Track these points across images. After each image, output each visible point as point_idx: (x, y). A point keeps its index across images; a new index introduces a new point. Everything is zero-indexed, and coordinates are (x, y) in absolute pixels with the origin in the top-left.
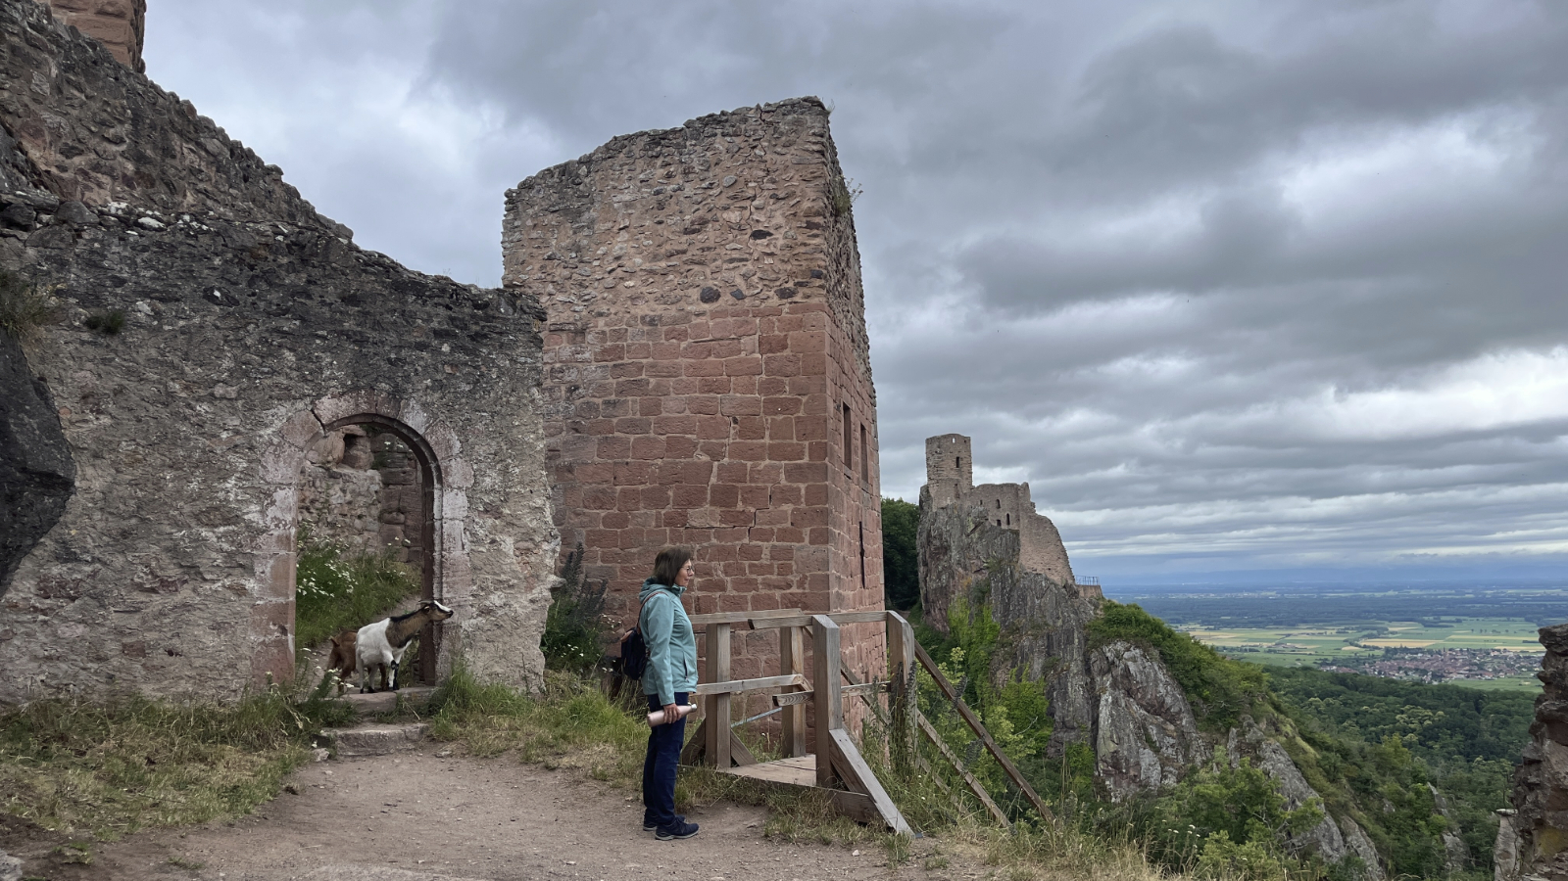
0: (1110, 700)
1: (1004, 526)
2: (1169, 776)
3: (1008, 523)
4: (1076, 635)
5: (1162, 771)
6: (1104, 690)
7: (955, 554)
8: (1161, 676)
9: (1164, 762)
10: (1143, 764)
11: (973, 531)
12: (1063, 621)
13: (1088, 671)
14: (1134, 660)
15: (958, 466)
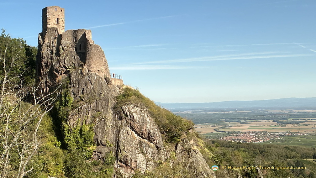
2: (150, 166)
3: (80, 49)
4: (110, 101)
5: (147, 164)
6: (121, 127)
8: (148, 120)
9: (148, 160)
10: (138, 161)
12: (104, 95)
14: (136, 112)
15: (58, 23)
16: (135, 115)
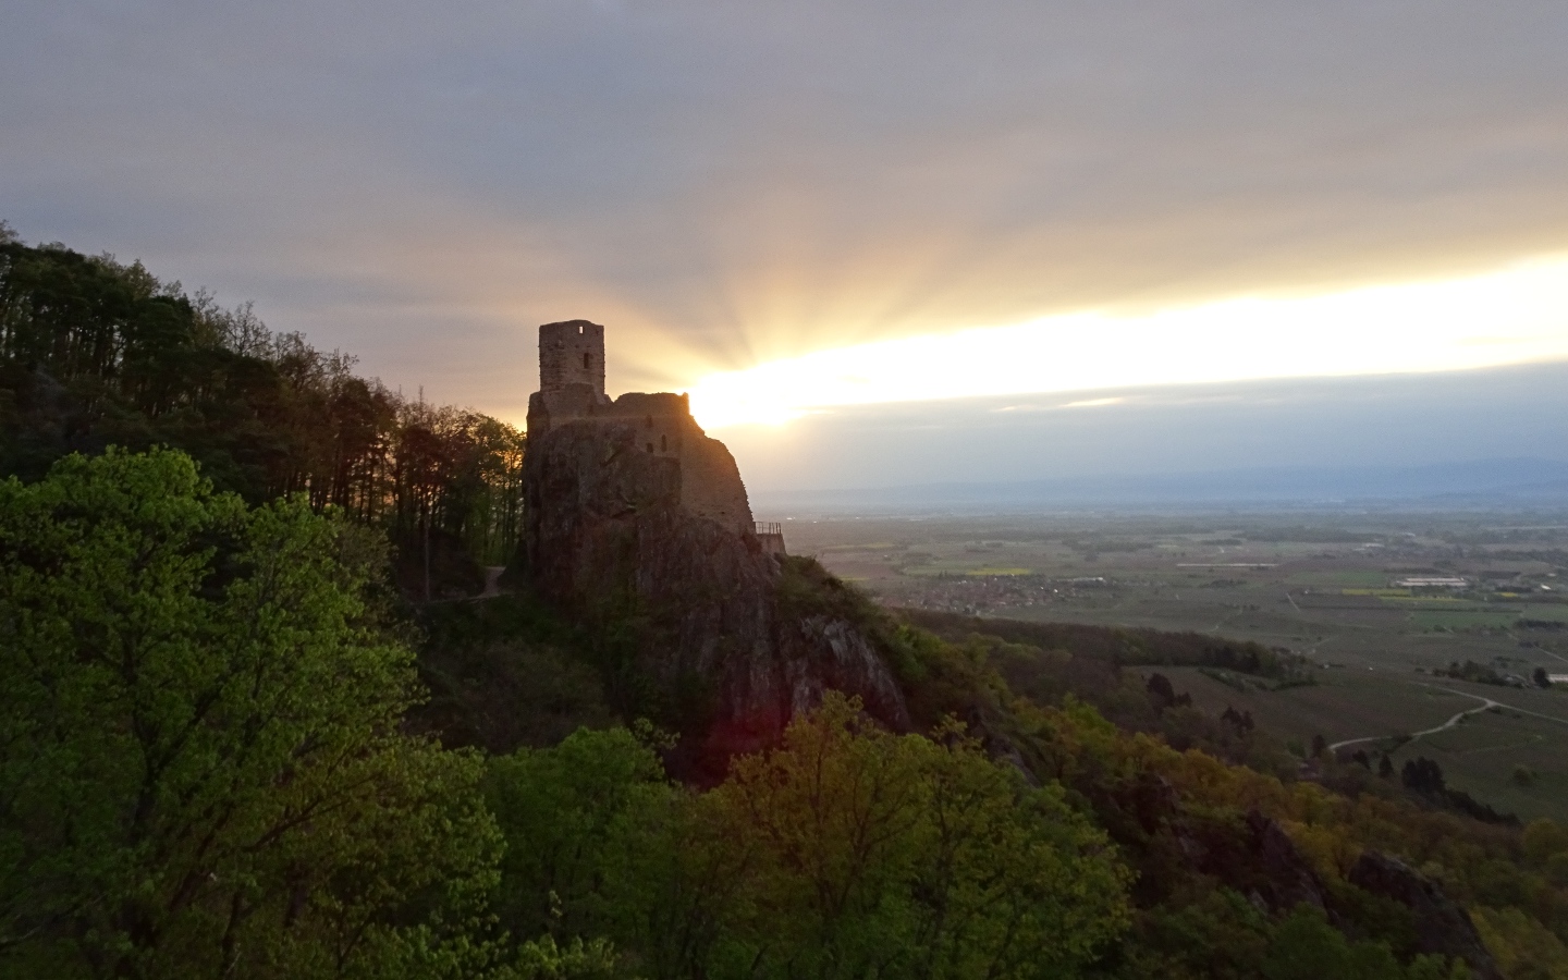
0: (807, 692)
1: (657, 453)
3: (664, 449)
6: (797, 677)
7: (584, 493)
8: (870, 657)
11: (612, 460)
13: (776, 654)
14: (836, 636)
15: (586, 365)
16: (835, 644)
